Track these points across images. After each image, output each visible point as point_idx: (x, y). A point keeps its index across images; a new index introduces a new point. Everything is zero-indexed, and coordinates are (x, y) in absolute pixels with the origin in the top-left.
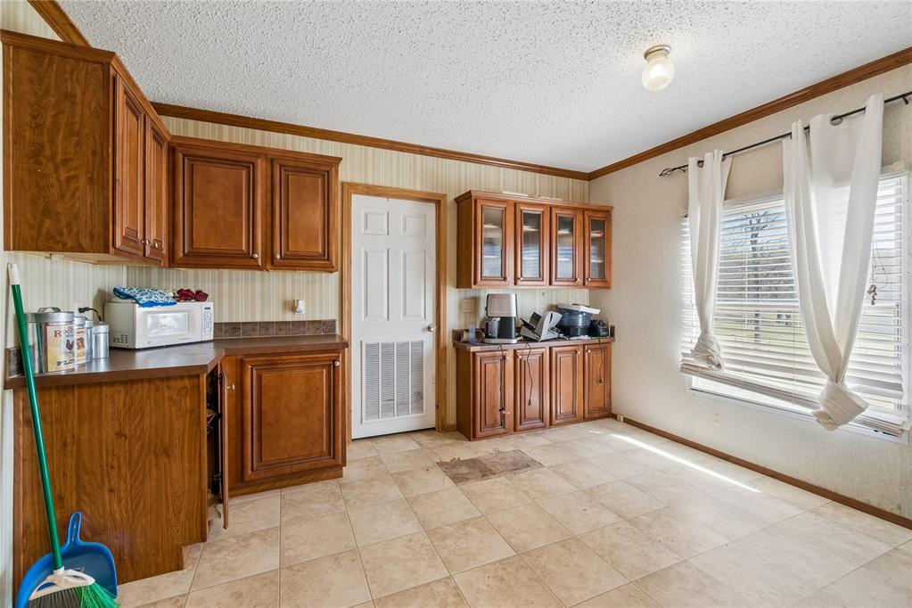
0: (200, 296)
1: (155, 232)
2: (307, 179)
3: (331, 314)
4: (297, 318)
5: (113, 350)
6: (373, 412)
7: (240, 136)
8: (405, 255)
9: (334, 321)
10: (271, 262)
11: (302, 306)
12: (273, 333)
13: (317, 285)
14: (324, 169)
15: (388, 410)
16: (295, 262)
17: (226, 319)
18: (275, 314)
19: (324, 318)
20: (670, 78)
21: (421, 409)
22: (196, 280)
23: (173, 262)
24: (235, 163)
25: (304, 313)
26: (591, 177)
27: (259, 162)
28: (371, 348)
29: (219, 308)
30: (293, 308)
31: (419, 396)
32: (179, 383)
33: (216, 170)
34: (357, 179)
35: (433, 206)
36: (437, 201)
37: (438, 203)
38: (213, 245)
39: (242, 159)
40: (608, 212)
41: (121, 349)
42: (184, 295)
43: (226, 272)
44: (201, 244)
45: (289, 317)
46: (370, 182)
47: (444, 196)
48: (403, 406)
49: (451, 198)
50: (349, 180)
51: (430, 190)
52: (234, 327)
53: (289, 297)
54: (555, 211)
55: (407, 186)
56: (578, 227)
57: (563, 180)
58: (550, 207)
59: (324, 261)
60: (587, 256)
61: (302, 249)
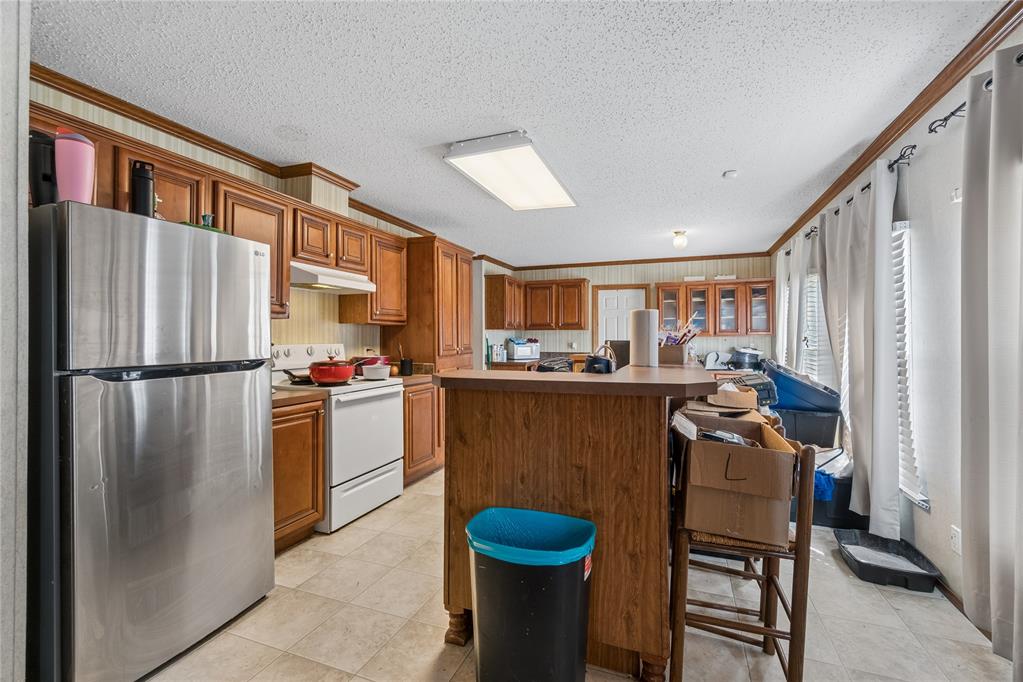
0: (536, 341)
1: (519, 318)
2: (571, 290)
3: (589, 349)
4: (573, 351)
5: (508, 359)
7: (549, 275)
8: (626, 319)
10: (559, 327)
11: (574, 345)
13: (581, 336)
14: (578, 284)
16: (567, 326)
17: (544, 350)
18: (564, 349)
19: (585, 352)
22: (535, 335)
23: (526, 328)
24: (544, 288)
25: (576, 349)
27: (554, 286)
29: (542, 345)
30: (571, 346)
33: (539, 292)
34: (600, 283)
35: (642, 293)
36: (645, 287)
37: (646, 289)
38: (538, 322)
39: (546, 286)
40: (773, 282)
41: (510, 357)
42: (530, 341)
43: (546, 331)
44: (535, 321)
45: (570, 350)
46: (606, 284)
47: (649, 285)
49: (653, 285)
50: (596, 285)
51: (640, 283)
52: (549, 354)
53: (569, 342)
54: (718, 287)
55: (626, 282)
56: (740, 295)
57: (727, 261)
58: (715, 285)
59: (578, 326)
60: (749, 314)
61: (570, 321)
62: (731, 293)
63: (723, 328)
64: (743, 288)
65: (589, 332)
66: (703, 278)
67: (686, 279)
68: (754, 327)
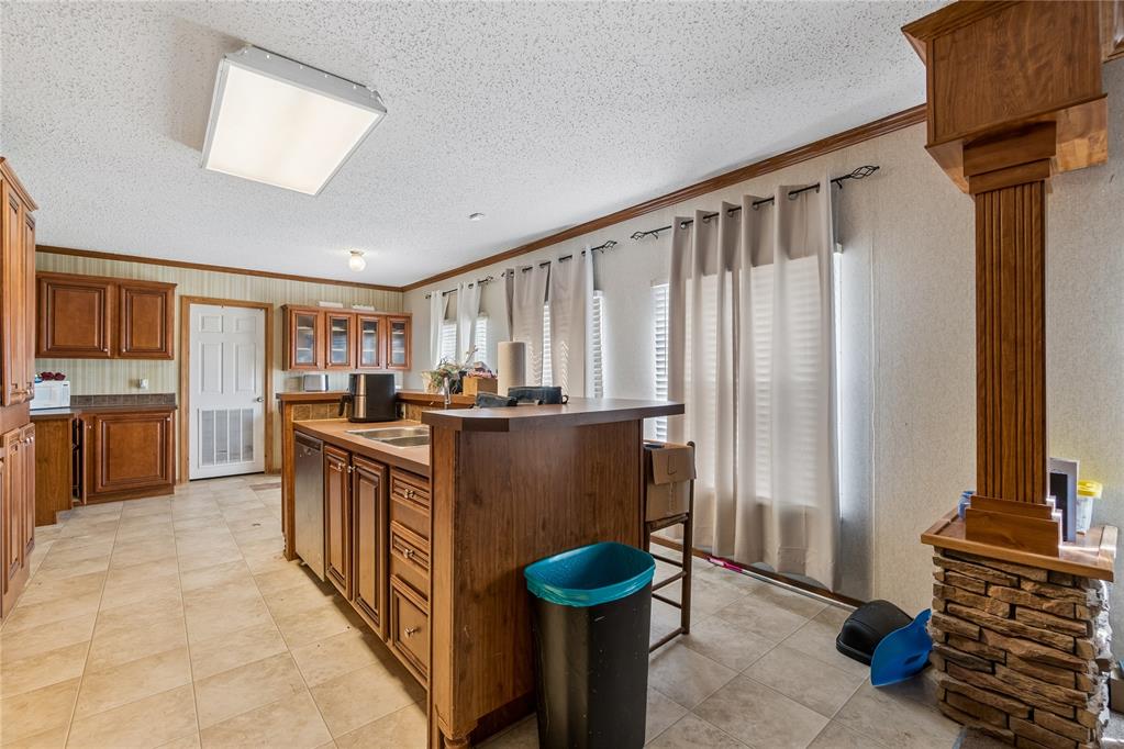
0: (59, 377)
2: (148, 298)
3: (172, 388)
4: (141, 392)
6: (208, 458)
7: (92, 268)
8: (237, 348)
9: (174, 395)
10: (117, 353)
11: (145, 383)
12: (120, 403)
13: (160, 369)
14: (163, 291)
15: (222, 458)
16: (138, 354)
17: (79, 393)
18: (122, 389)
19: (165, 392)
20: (362, 268)
21: (251, 458)
22: (54, 366)
23: (39, 355)
24: (89, 288)
25: (147, 387)
26: (403, 290)
27: (109, 288)
28: (207, 416)
29: (74, 384)
30: (138, 385)
31: (249, 449)
32: (55, 424)
33: (73, 294)
34: (194, 293)
35: (262, 314)
36: (267, 308)
37: (267, 310)
38: (70, 344)
39: (97, 285)
40: (409, 318)
42: (45, 376)
43: (79, 361)
44: (60, 342)
45: (134, 391)
46: (206, 295)
47: (271, 305)
48: (235, 456)
49: (277, 306)
50: (188, 294)
51: (259, 301)
52: (87, 399)
53: (135, 377)
54: (360, 317)
55: (238, 297)
56: (381, 328)
57: (379, 293)
58: (357, 315)
59: (163, 353)
60: (389, 348)
61: (144, 345)
62: (373, 325)
63: (364, 362)
64: (384, 321)
65: (173, 364)
66: (340, 305)
67: (322, 304)
68: (394, 362)
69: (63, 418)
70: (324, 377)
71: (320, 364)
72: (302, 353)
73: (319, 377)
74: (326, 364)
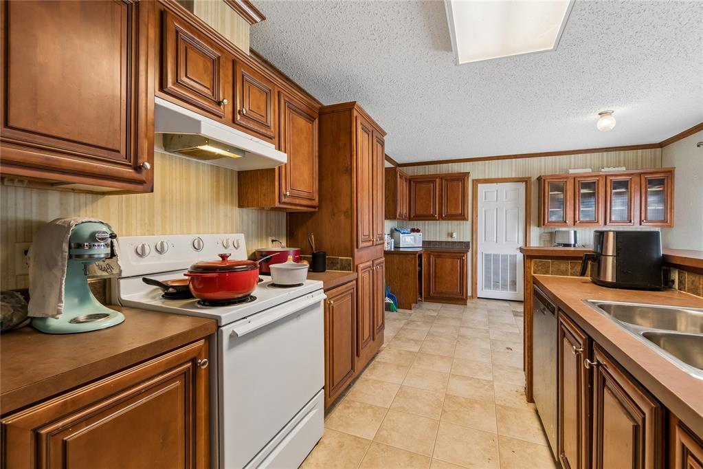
0: (418, 231)
1: (405, 211)
2: (455, 183)
3: (468, 239)
4: (453, 240)
5: (395, 247)
6: (488, 286)
7: (430, 170)
8: (506, 211)
9: (469, 242)
10: (441, 218)
11: (455, 235)
12: (444, 245)
13: (462, 226)
14: (463, 177)
15: (496, 286)
16: (451, 217)
17: (427, 240)
18: (444, 238)
19: (465, 241)
21: (516, 290)
22: (417, 225)
23: (410, 219)
24: (429, 182)
25: (456, 238)
27: (437, 180)
28: (487, 255)
29: (424, 235)
30: (451, 236)
31: (514, 283)
32: (410, 256)
33: (423, 185)
34: (481, 177)
35: (522, 186)
36: (526, 181)
37: (526, 182)
38: (422, 213)
39: (430, 179)
40: (670, 173)
41: (397, 247)
42: (413, 230)
43: (426, 222)
44: (418, 213)
45: (450, 240)
46: (487, 177)
47: (530, 178)
48: (504, 287)
49: (534, 178)
50: (476, 178)
51: (521, 176)
52: (429, 243)
53: (450, 231)
54: (609, 178)
55: (507, 176)
56: (634, 187)
57: (631, 153)
58: (606, 176)
59: (462, 217)
60: (644, 205)
61: (453, 212)
62: (624, 184)
63: (613, 218)
64: (638, 179)
65: (469, 223)
66: (589, 170)
67: (571, 171)
68: (649, 218)
69: (414, 253)
70: (572, 232)
71: (570, 221)
72: (554, 213)
73: (568, 232)
74: (575, 222)
